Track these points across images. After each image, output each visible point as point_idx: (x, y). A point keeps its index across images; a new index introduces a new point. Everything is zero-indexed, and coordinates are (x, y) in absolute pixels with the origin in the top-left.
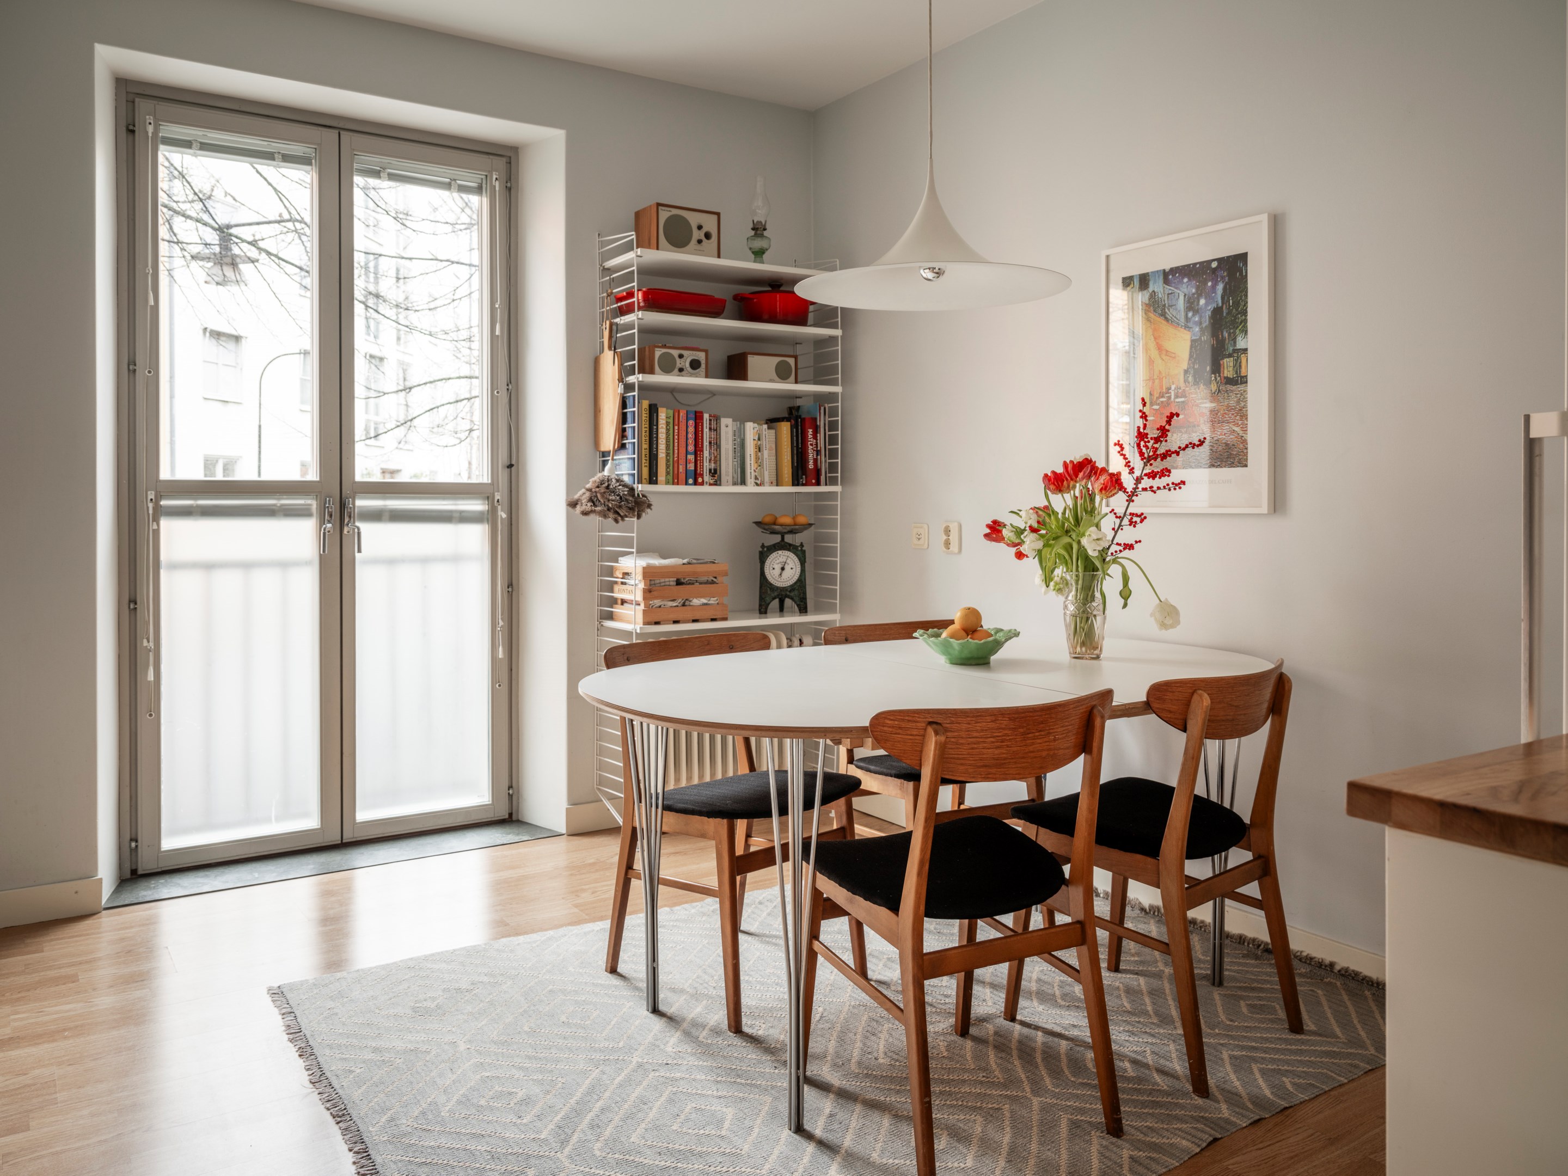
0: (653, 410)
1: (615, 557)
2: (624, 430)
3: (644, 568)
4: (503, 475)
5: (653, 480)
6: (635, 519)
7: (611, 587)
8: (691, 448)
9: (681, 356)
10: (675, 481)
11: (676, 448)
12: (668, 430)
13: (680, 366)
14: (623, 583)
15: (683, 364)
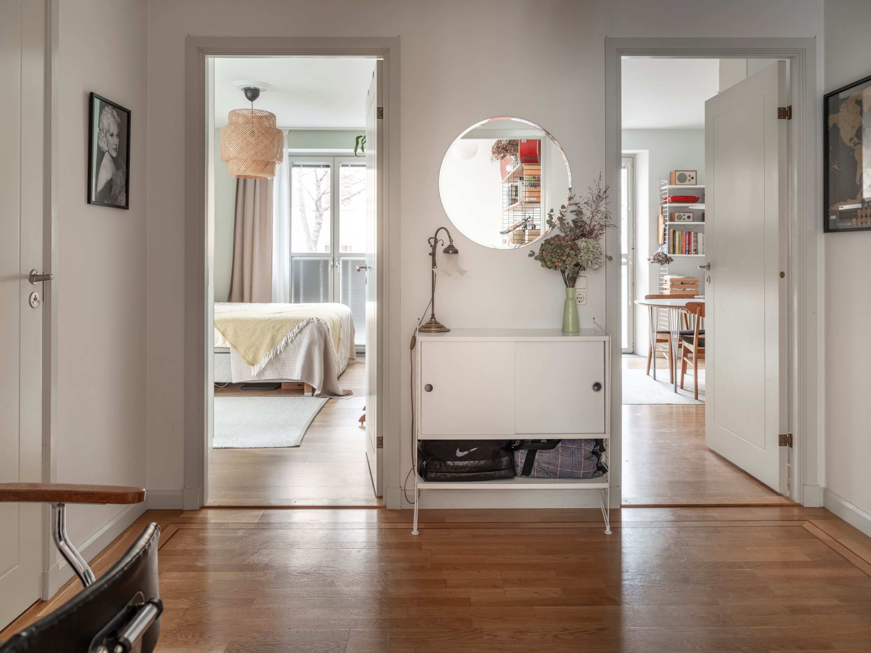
0: (674, 232)
1: (663, 275)
2: (665, 238)
3: (670, 279)
4: (631, 251)
5: (674, 252)
6: (667, 264)
7: (662, 284)
8: (687, 243)
9: (684, 215)
10: (682, 253)
11: (682, 243)
12: (679, 238)
13: (684, 219)
14: (666, 283)
15: (685, 217)
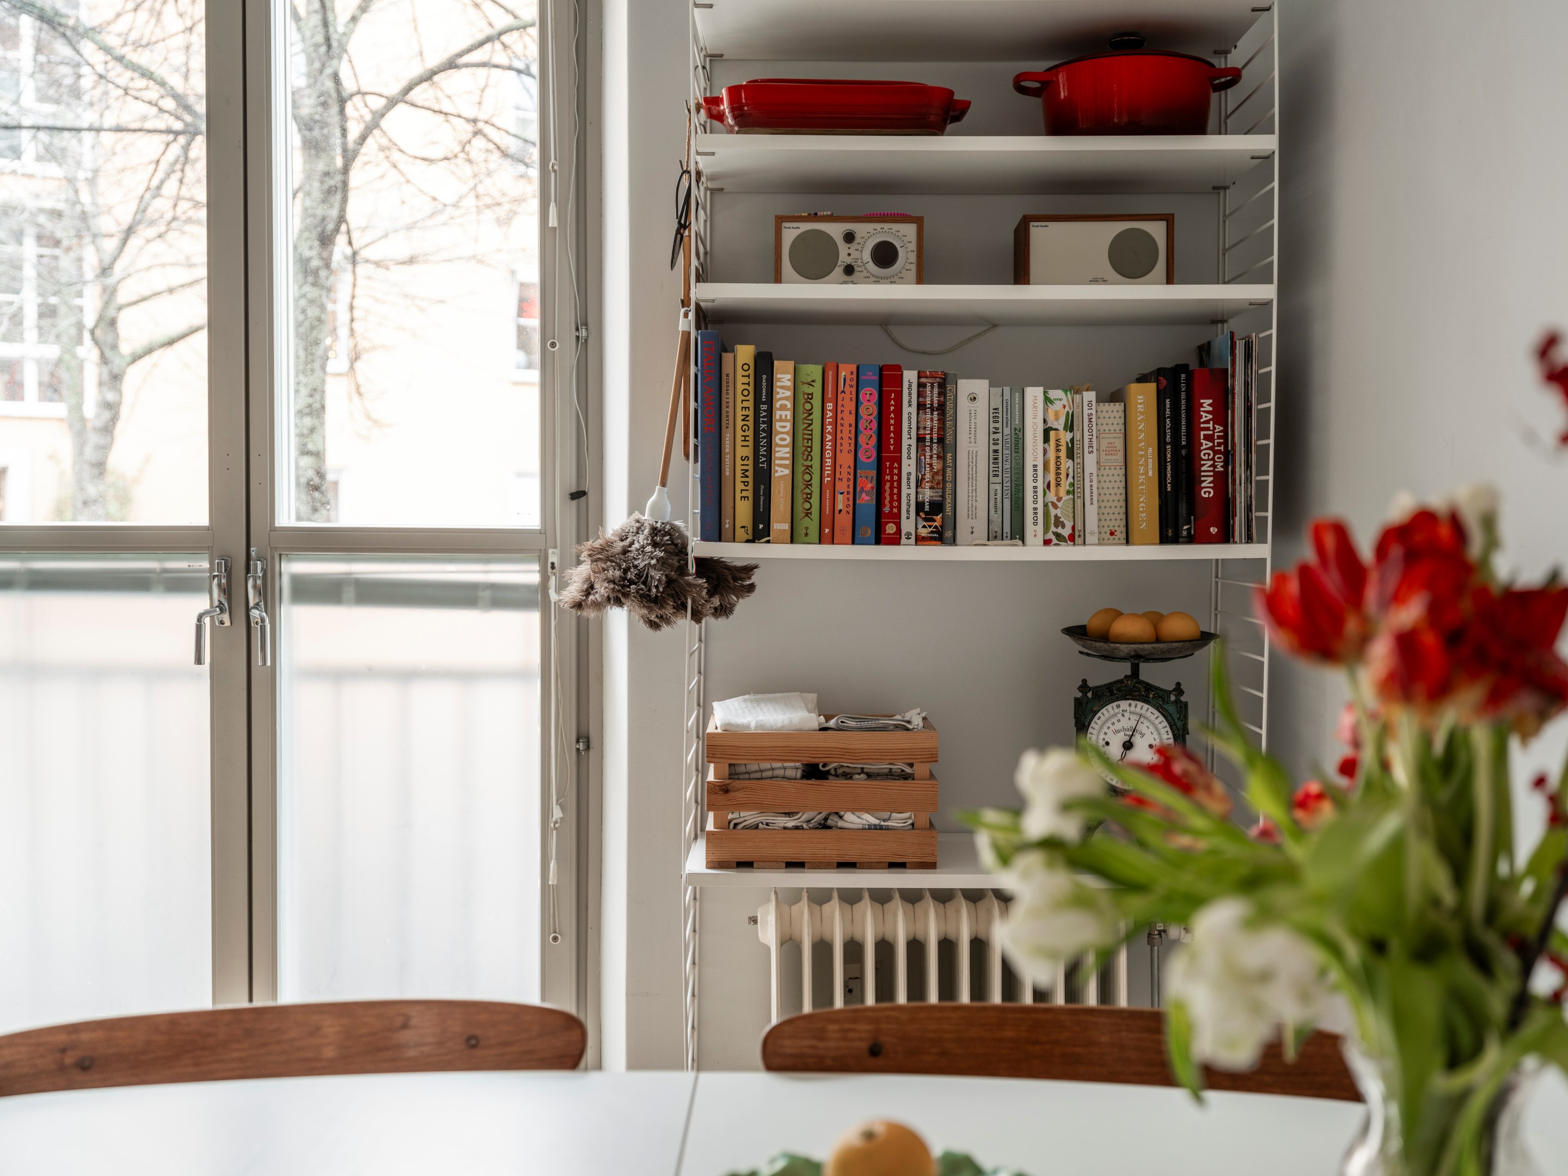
0: (762, 367)
4: (567, 513)
5: (759, 530)
8: (867, 452)
9: (849, 237)
10: (826, 531)
11: (829, 454)
12: (803, 414)
13: (849, 260)
15: (855, 254)
